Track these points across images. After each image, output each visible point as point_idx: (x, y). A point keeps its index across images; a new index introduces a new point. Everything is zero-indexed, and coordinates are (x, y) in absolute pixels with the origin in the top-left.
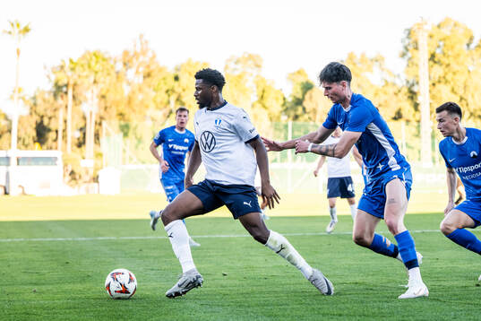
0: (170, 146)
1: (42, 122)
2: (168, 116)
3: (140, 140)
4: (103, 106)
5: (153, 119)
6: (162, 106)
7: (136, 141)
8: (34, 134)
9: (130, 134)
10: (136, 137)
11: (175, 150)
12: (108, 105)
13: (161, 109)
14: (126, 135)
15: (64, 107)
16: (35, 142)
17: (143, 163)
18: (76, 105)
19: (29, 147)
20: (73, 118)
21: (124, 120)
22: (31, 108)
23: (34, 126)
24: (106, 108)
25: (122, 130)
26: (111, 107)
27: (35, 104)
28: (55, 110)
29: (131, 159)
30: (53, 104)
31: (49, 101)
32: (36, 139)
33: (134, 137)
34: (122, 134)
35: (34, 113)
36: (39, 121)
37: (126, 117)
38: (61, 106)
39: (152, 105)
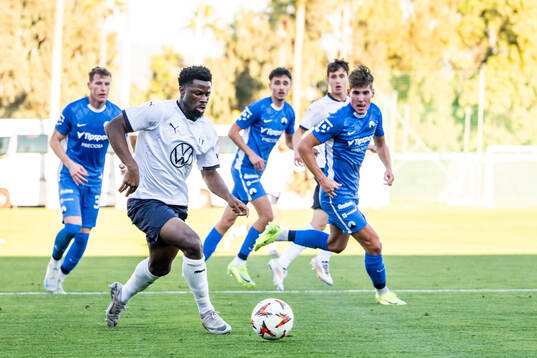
0: (80, 135)
1: (247, 71)
2: (485, 61)
3: (429, 106)
4: (362, 41)
5: (455, 67)
6: (473, 42)
7: (421, 108)
8: (232, 93)
9: (412, 93)
10: (423, 101)
11: (87, 141)
12: (371, 38)
13: (471, 48)
14: (403, 96)
15: (289, 43)
16: (232, 109)
17: (435, 149)
18: (312, 39)
19: (221, 118)
20: (305, 62)
21: (401, 69)
22: (228, 45)
23: (232, 78)
24: (366, 46)
25: (396, 88)
26: (376, 43)
27: (235, 38)
28: (272, 48)
29: (412, 142)
30: (267, 37)
31: (260, 33)
32: (235, 102)
33: (418, 99)
34: (395, 95)
35: (231, 55)
36: (241, 69)
37: (405, 62)
38: (283, 40)
39: (455, 40)
